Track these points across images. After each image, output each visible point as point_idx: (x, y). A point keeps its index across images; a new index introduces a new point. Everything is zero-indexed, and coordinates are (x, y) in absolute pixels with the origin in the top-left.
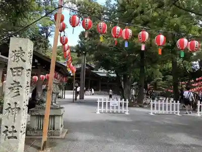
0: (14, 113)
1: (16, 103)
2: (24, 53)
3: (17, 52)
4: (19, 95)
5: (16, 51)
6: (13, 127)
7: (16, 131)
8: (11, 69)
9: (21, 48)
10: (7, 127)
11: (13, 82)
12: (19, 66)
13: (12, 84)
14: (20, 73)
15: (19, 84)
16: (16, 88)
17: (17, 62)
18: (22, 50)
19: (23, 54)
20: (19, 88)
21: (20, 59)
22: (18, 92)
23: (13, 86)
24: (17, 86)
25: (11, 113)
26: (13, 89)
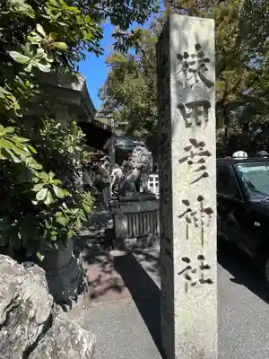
0: (199, 222)
2: (208, 60)
3: (190, 60)
4: (205, 175)
5: (186, 55)
6: (201, 257)
7: (207, 267)
8: (181, 107)
9: (198, 46)
10: (186, 260)
11: (189, 144)
12: (198, 99)
13: (187, 149)
14: (201, 119)
15: (205, 149)
16: (197, 158)
18: (202, 55)
19: (206, 64)
20: (204, 157)
21: (198, 77)
22: (203, 168)
23: (188, 154)
24: (200, 155)
25: (193, 224)
26: (190, 163)
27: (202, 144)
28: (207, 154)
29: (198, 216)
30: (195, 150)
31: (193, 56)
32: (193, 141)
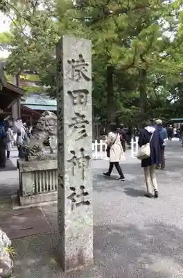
0: (81, 165)
1: (82, 150)
2: (87, 65)
3: (76, 64)
4: (85, 135)
5: (73, 61)
6: (82, 187)
7: (86, 194)
8: (69, 93)
9: (81, 56)
10: (73, 189)
11: (75, 116)
12: (81, 88)
13: (74, 119)
14: (83, 100)
15: (85, 119)
16: (80, 124)
17: (77, 80)
18: (83, 61)
19: (86, 67)
20: (85, 124)
21: (81, 75)
22: (84, 131)
23: (74, 122)
24: (82, 122)
25: (77, 166)
26: (76, 127)
27: (83, 116)
28: (87, 122)
29: (80, 161)
30: (79, 119)
31: (78, 62)
32: (78, 114)
